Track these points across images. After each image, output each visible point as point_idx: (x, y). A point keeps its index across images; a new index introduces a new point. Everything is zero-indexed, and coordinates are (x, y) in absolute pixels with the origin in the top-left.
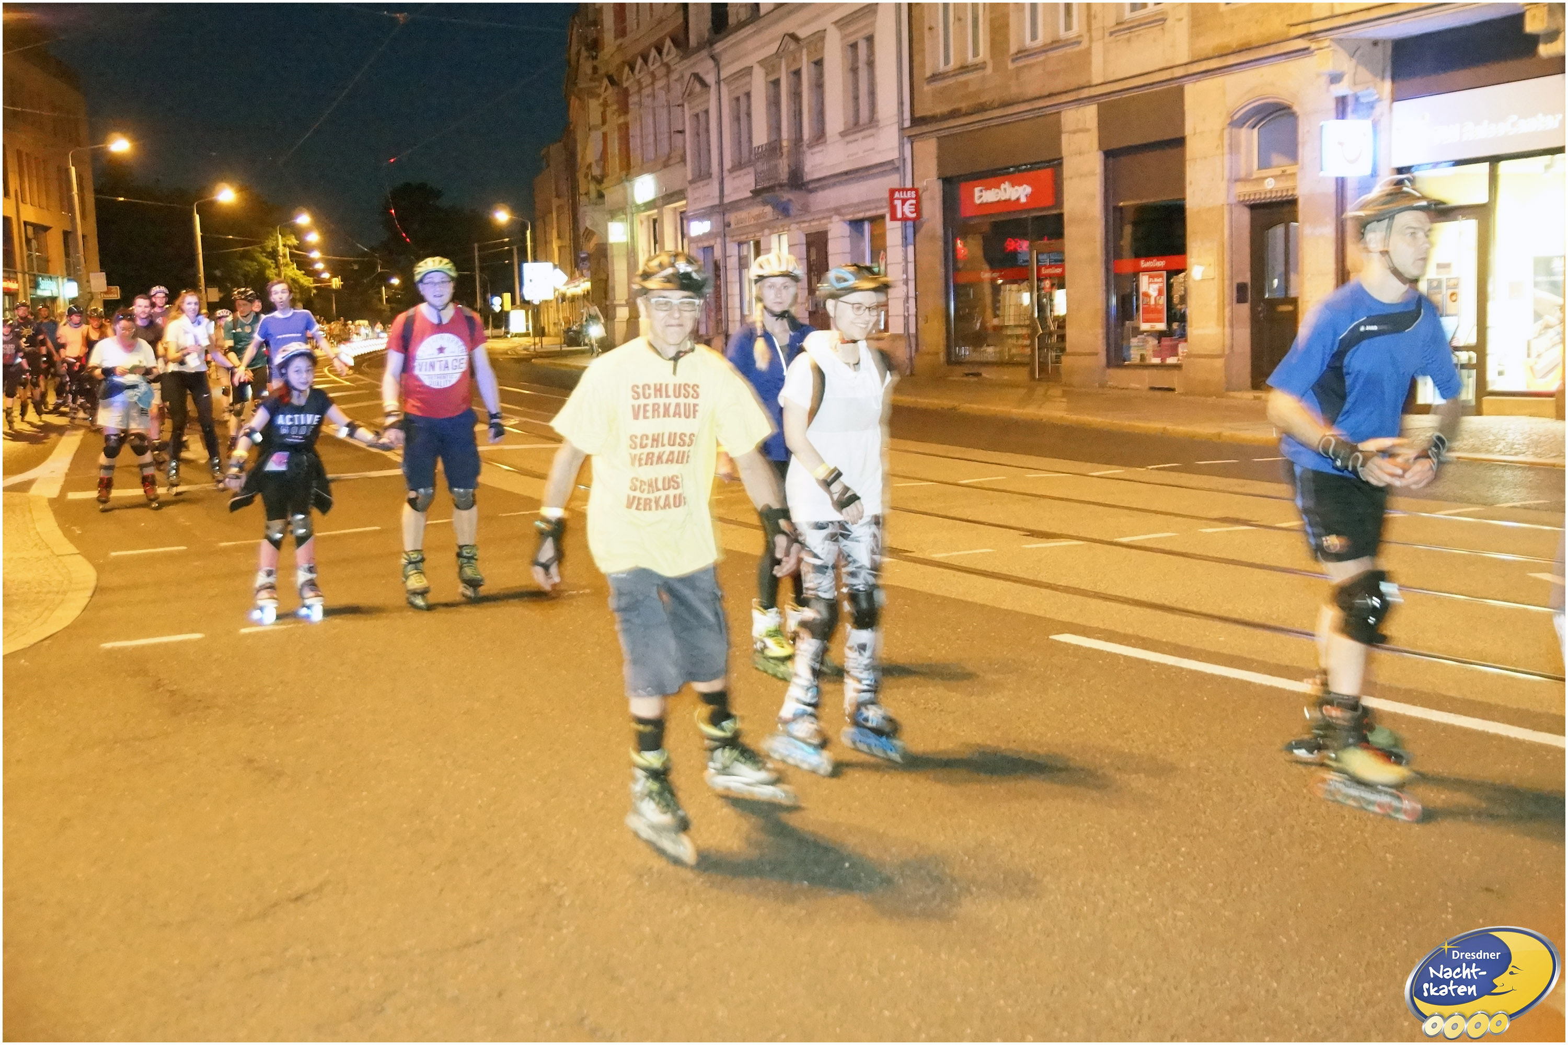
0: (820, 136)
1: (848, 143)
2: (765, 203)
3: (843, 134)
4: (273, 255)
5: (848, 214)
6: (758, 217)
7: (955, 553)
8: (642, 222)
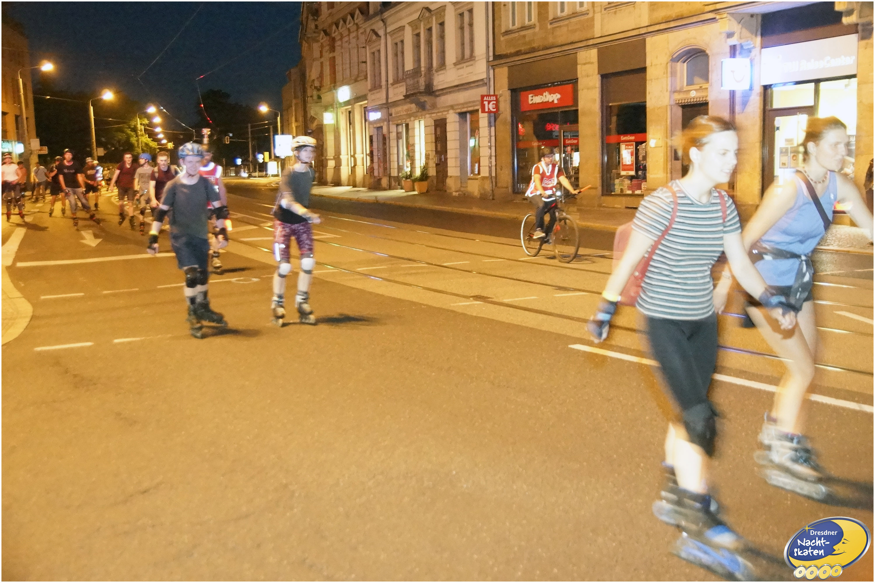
0: (442, 65)
1: (458, 69)
2: (411, 103)
3: (455, 64)
4: (135, 130)
5: (458, 109)
6: (407, 110)
7: (516, 299)
8: (342, 113)
